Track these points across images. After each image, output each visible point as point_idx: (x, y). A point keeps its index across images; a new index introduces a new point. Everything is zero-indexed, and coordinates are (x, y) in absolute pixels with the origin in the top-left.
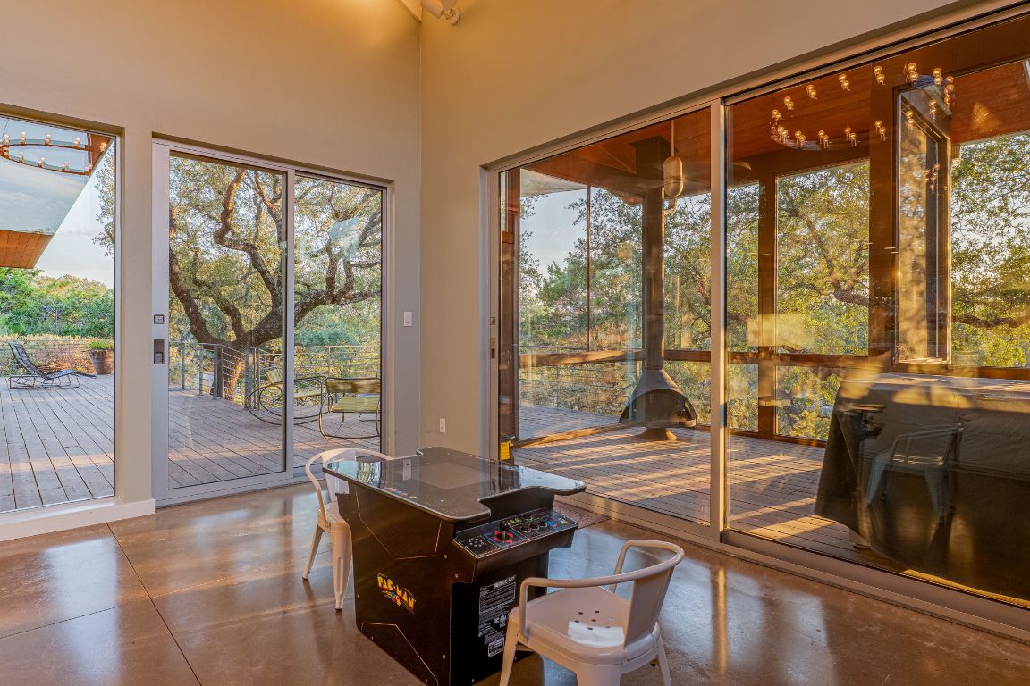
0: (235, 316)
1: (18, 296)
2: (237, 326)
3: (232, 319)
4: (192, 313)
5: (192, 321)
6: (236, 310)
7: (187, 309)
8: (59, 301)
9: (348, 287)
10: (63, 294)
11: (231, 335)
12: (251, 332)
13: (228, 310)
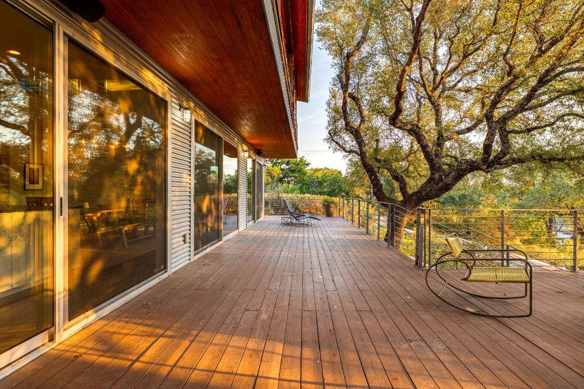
0: (402, 182)
1: (301, 176)
2: (403, 189)
3: (400, 184)
4: (374, 180)
5: (373, 186)
6: (402, 177)
7: (370, 177)
8: (318, 178)
9: (504, 153)
10: (319, 174)
11: (399, 197)
12: (413, 194)
13: (397, 178)
